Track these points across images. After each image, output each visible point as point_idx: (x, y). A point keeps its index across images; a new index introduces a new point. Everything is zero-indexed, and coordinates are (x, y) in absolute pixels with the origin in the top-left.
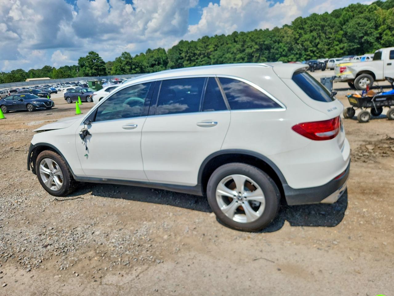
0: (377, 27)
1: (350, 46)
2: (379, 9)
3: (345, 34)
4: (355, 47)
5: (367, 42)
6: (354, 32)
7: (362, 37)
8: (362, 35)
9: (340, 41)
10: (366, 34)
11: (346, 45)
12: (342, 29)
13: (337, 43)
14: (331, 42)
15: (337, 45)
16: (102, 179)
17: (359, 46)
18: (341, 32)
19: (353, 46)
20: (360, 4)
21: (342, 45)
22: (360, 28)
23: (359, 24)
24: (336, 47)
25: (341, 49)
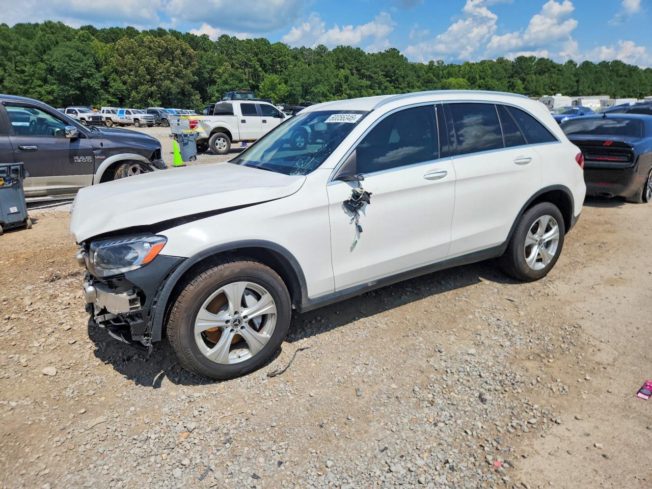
0: (98, 66)
1: (62, 90)
2: (94, 40)
3: (51, 70)
4: (71, 92)
5: (89, 87)
6: (64, 68)
7: (80, 79)
8: (79, 75)
9: (45, 81)
10: (85, 75)
11: (55, 87)
12: (42, 61)
13: (40, 83)
14: (28, 80)
15: (40, 86)
16: (367, 284)
17: (77, 92)
18: (43, 65)
19: (68, 91)
20: (64, 25)
21: (48, 88)
22: (74, 63)
23: (69, 56)
24: (38, 89)
25: (49, 93)
